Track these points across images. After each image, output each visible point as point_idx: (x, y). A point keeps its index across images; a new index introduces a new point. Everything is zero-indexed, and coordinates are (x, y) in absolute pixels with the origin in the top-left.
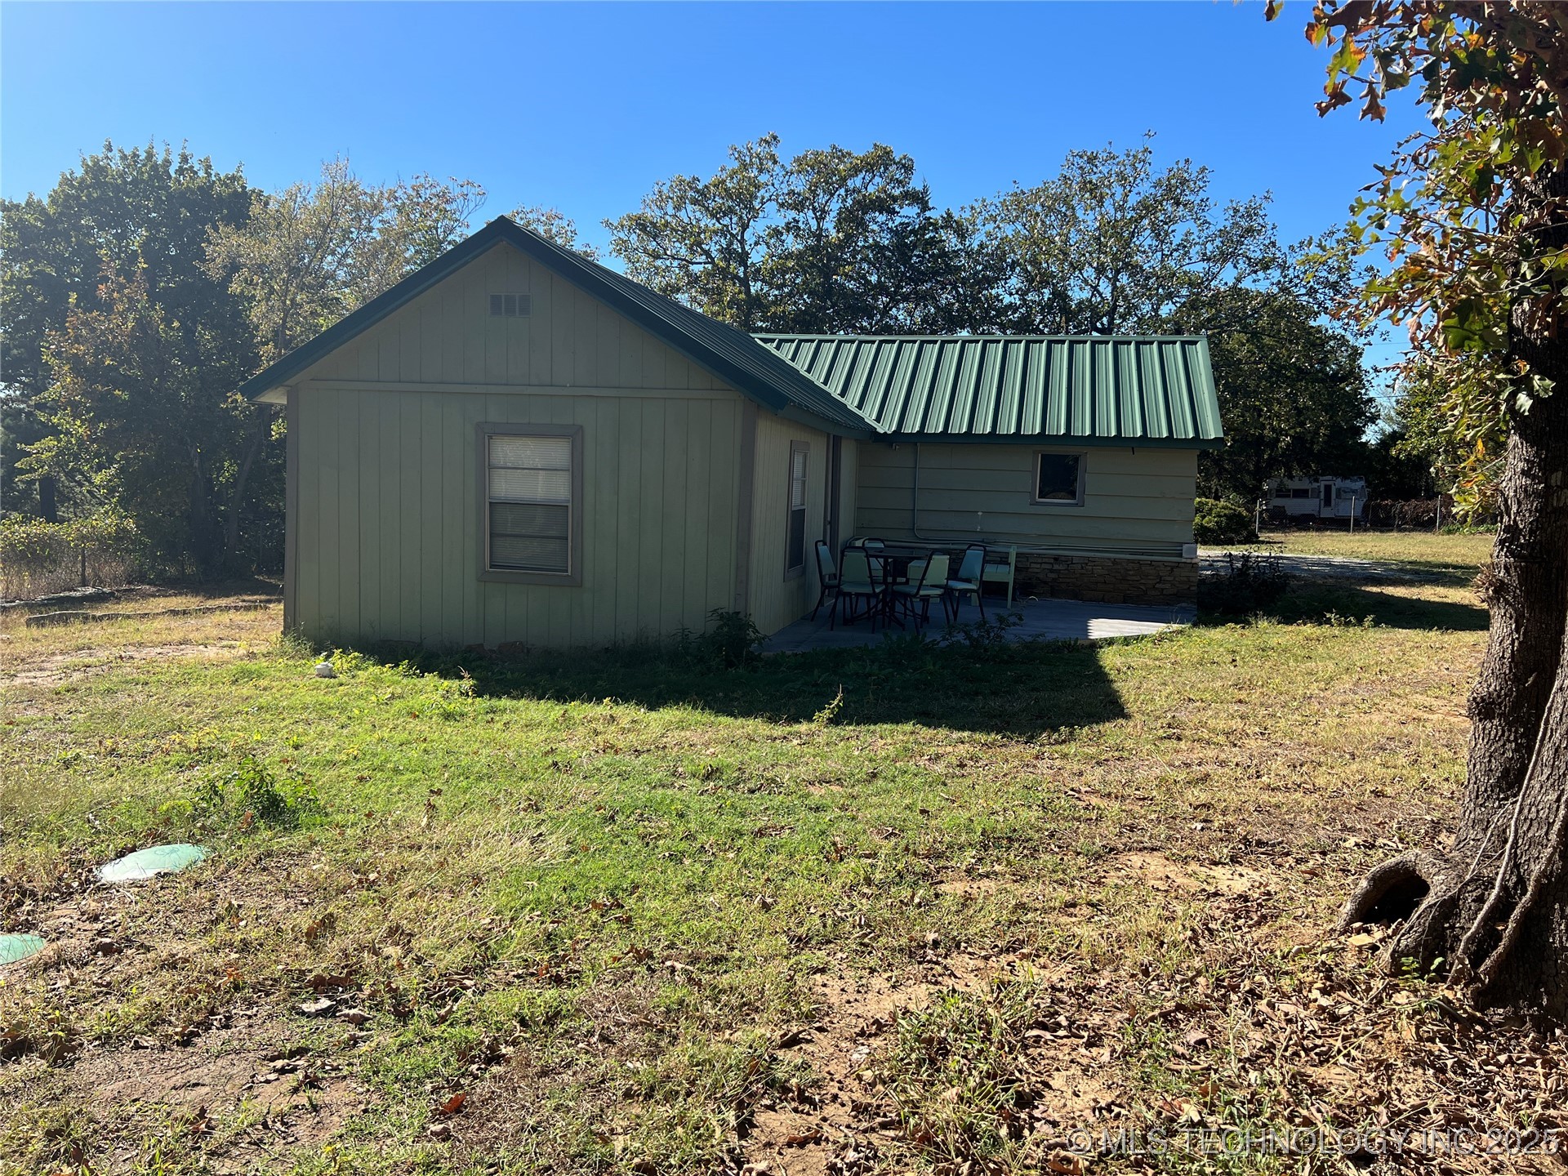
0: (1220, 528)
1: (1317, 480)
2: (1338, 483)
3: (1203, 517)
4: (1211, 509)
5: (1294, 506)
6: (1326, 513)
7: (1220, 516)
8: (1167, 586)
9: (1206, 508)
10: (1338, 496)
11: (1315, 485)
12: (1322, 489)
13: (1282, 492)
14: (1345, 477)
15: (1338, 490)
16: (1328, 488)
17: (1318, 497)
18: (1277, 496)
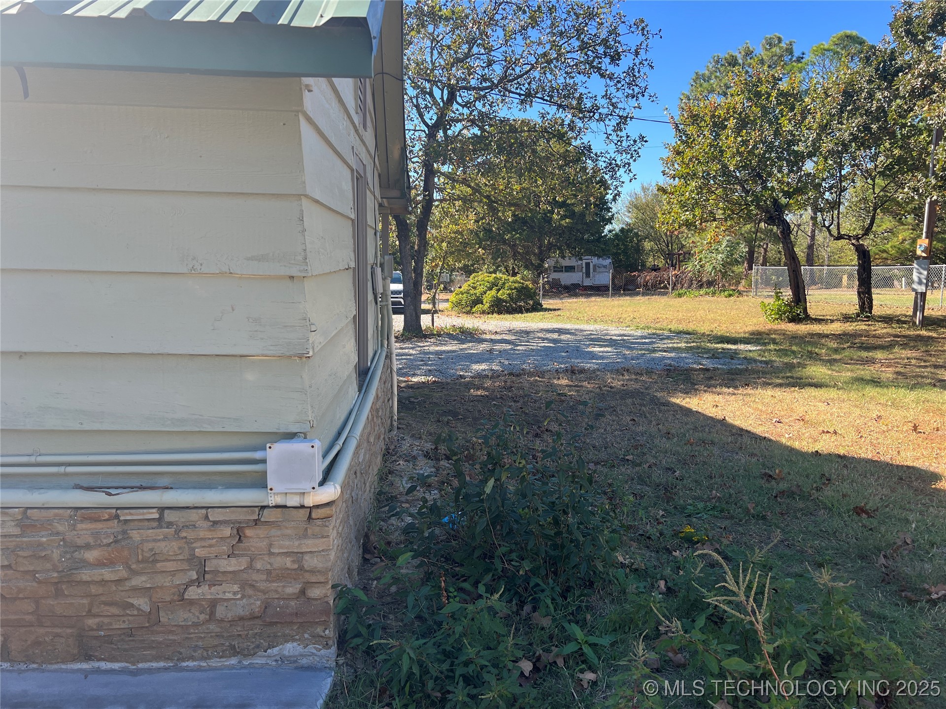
0: (512, 299)
1: (581, 259)
2: (595, 260)
3: (498, 290)
4: (504, 284)
5: (567, 279)
6: (587, 282)
7: (512, 289)
8: (228, 590)
9: (501, 282)
10: (594, 270)
11: (580, 262)
12: (584, 265)
13: (558, 269)
14: (599, 257)
15: (595, 266)
16: (588, 265)
17: (581, 271)
18: (555, 271)
